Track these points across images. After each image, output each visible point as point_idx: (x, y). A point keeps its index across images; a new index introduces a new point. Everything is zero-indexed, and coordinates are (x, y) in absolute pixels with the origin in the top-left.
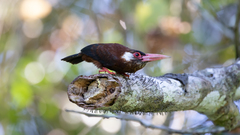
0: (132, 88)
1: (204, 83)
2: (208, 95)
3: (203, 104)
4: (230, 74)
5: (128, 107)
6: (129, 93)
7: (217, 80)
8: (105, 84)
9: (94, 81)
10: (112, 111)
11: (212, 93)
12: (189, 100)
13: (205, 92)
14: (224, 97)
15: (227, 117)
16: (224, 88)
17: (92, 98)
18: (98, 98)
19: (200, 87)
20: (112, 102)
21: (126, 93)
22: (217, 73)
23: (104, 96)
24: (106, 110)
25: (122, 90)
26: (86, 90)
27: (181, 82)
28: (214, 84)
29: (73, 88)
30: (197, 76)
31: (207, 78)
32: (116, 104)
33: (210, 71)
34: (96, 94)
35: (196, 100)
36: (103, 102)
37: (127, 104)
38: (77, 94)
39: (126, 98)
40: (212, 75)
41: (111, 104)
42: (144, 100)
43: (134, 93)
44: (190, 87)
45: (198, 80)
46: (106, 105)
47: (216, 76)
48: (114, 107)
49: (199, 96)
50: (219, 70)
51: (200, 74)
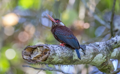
0: (56, 52)
1: (95, 50)
2: (97, 56)
3: (94, 60)
4: (108, 45)
5: (54, 62)
6: (54, 54)
7: (101, 48)
8: (42, 50)
9: (36, 48)
10: (45, 64)
11: (98, 55)
12: (87, 58)
13: (95, 54)
14: (105, 57)
15: (107, 68)
16: (105, 52)
17: (35, 57)
18: (38, 57)
19: (92, 51)
20: (46, 59)
21: (53, 55)
22: (101, 44)
23: (41, 56)
24: (42, 64)
25: (51, 53)
26: (32, 53)
27: (82, 49)
28: (100, 50)
29: (25, 52)
30: (91, 46)
31: (96, 47)
32: (48, 60)
33: (98, 43)
34: (37, 55)
35: (90, 58)
36: (41, 59)
37: (53, 60)
38: (27, 55)
39: (53, 57)
40: (99, 46)
41: (45, 61)
42: (63, 58)
43: (57, 55)
44: (87, 52)
45: (91, 48)
46: (42, 61)
47: (101, 46)
48: (46, 62)
49: (91, 56)
50: (102, 43)
51: (92, 45)
